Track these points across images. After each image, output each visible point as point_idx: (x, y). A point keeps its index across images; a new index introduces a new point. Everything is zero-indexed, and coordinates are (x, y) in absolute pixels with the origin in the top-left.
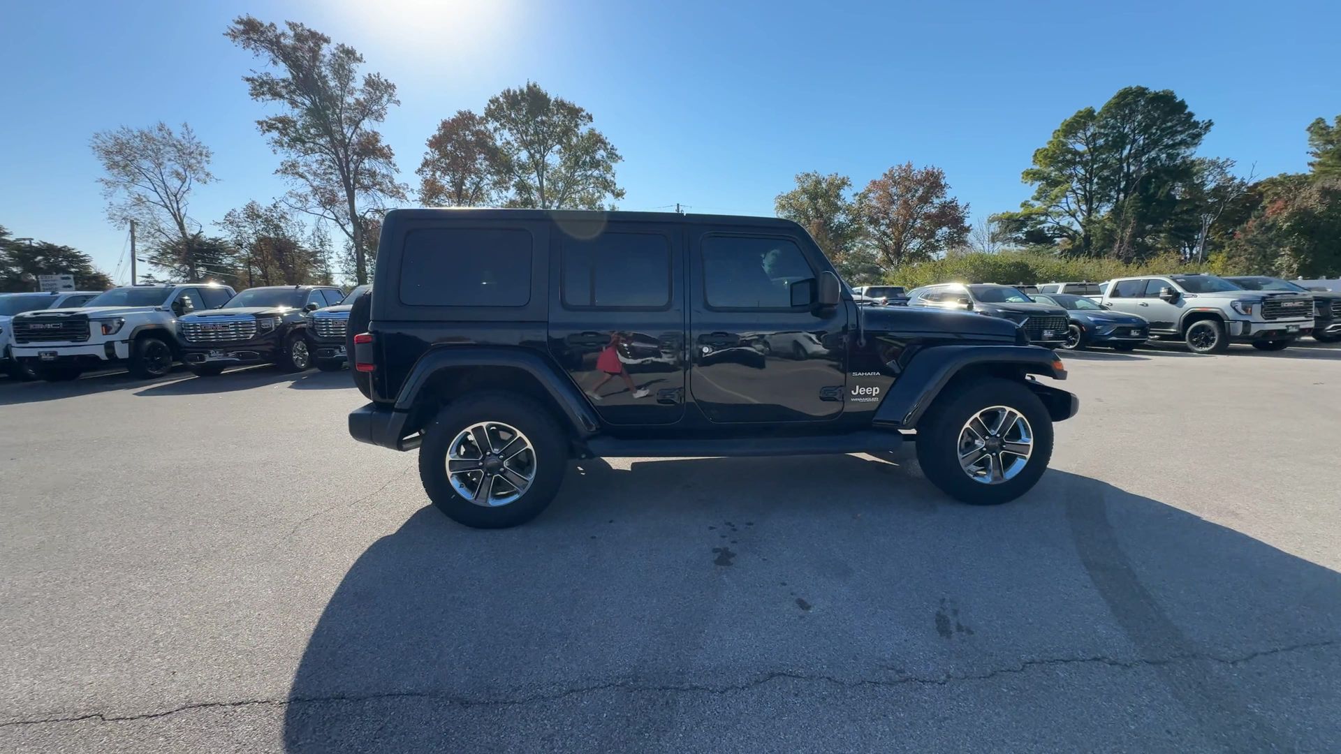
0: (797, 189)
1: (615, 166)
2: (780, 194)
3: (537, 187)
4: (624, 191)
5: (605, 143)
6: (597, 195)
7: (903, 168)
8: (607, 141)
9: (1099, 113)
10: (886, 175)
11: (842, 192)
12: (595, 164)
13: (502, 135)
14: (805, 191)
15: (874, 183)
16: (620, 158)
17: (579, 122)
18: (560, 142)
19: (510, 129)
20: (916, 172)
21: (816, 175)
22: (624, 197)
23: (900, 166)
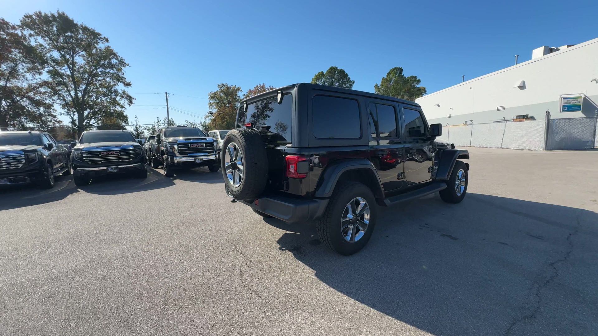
0: (219, 90)
1: (124, 69)
2: (211, 92)
3: (68, 75)
4: (131, 83)
5: (116, 56)
6: (112, 83)
7: (262, 86)
8: (118, 55)
9: (325, 74)
10: (255, 88)
11: (238, 93)
12: (112, 66)
13: (36, 40)
14: (222, 92)
15: (250, 91)
16: (128, 65)
17: (99, 41)
18: (85, 50)
19: (42, 37)
20: (266, 88)
21: (227, 85)
22: (131, 86)
23: (260, 85)
